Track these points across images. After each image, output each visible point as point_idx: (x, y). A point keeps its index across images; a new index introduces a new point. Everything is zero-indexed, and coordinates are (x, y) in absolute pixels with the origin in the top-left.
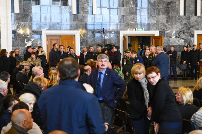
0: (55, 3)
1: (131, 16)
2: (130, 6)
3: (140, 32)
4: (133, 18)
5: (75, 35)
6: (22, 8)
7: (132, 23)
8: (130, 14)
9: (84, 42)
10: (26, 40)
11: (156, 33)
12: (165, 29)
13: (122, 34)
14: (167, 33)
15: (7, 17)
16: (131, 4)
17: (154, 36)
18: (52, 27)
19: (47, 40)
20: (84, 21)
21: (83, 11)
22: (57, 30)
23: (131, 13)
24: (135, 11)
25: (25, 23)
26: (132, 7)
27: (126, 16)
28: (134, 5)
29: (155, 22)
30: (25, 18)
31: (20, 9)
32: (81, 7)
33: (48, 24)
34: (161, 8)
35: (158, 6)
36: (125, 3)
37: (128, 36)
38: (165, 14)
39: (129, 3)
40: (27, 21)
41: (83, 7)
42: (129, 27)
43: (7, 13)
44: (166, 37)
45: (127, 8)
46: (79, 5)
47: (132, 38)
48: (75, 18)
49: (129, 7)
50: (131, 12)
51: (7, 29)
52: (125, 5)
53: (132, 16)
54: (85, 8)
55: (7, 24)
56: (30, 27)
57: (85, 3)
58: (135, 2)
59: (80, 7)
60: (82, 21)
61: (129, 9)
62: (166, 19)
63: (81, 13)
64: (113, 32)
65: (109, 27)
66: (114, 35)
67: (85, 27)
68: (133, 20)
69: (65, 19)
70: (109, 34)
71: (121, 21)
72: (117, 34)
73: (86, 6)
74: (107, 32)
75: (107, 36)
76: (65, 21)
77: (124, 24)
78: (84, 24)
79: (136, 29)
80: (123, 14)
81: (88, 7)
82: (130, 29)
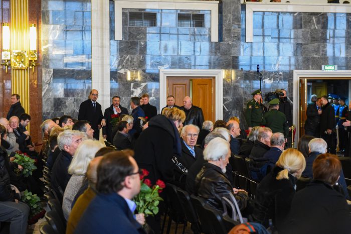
0: (183, 22)
1: (313, 45)
2: (313, 27)
3: (329, 71)
4: (318, 48)
5: (214, 77)
6: (127, 31)
7: (315, 56)
8: (312, 41)
9: (230, 89)
10: (132, 85)
13: (297, 75)
15: (102, 47)
16: (313, 24)
18: (175, 64)
19: (168, 85)
20: (231, 54)
21: (229, 36)
22: (185, 69)
23: (314, 40)
24: (320, 35)
25: (132, 56)
26: (315, 28)
27: (305, 44)
28: (319, 25)
30: (132, 49)
31: (124, 33)
32: (226, 30)
33: (170, 59)
36: (302, 23)
37: (308, 81)
39: (310, 22)
40: (135, 54)
41: (230, 30)
42: (311, 63)
43: (102, 39)
45: (307, 30)
46: (223, 26)
47: (315, 84)
48: (216, 48)
49: (310, 28)
50: (314, 38)
51: (103, 66)
52: (303, 26)
53: (316, 44)
54: (232, 31)
55: (102, 58)
56: (142, 63)
57: (233, 23)
58: (321, 20)
59: (224, 28)
60: (226, 53)
61: (310, 33)
63: (226, 39)
64: (281, 73)
65: (275, 65)
66: (282, 77)
67: (233, 64)
68: (317, 51)
69: (198, 49)
70: (275, 76)
71: (295, 54)
72: (289, 77)
73: (234, 28)
74: (270, 73)
75: (270, 79)
76: (197, 54)
77: (300, 58)
78: (230, 58)
79: (323, 66)
80: (300, 41)
81: (238, 29)
82: (312, 67)
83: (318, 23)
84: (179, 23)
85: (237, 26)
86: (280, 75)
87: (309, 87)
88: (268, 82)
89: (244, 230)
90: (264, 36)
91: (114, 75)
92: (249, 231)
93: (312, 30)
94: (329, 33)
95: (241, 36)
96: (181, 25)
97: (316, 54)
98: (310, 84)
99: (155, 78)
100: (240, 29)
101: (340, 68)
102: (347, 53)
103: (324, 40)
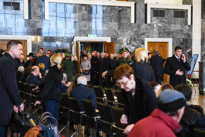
0: (7, 7)
1: (83, 22)
3: (92, 38)
4: (86, 24)
5: (26, 40)
7: (84, 29)
8: (82, 20)
9: (36, 47)
11: (108, 40)
12: (117, 36)
13: (75, 40)
14: (118, 40)
16: (83, 10)
17: (106, 43)
18: (2, 32)
20: (36, 26)
21: (35, 16)
22: (8, 35)
23: (83, 20)
24: (87, 17)
26: (84, 13)
27: (79, 22)
28: (86, 12)
29: (107, 29)
32: (33, 12)
34: (113, 16)
35: (110, 13)
37: (81, 43)
38: (117, 22)
39: (81, 9)
41: (35, 13)
42: (82, 33)
44: (118, 44)
45: (80, 14)
46: (31, 10)
47: (85, 44)
48: (28, 23)
49: (82, 13)
50: (83, 19)
52: (77, 11)
53: (85, 22)
54: (37, 13)
57: (37, 8)
58: (87, 8)
59: (32, 11)
61: (81, 16)
62: (117, 26)
63: (33, 18)
64: (65, 38)
65: (62, 33)
66: (66, 41)
67: (38, 32)
68: (85, 26)
69: (16, 24)
70: (62, 39)
71: (75, 27)
72: (70, 40)
74: (59, 38)
75: (59, 42)
76: (16, 26)
77: (77, 30)
78: (36, 29)
79: (89, 35)
80: (77, 20)
81: (40, 12)
82: (83, 35)
83: (86, 10)
84: (5, 7)
85: (39, 11)
86: (65, 39)
89: (36, 130)
90: (56, 16)
92: (39, 130)
93: (82, 14)
94: (93, 16)
95: (43, 17)
96: (6, 9)
97: (85, 28)
98: (82, 45)
100: (41, 12)
101: (98, 35)
102: (103, 27)
103: (90, 20)
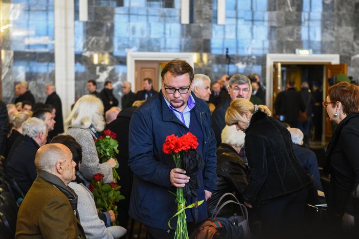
0: (152, 3)
1: (287, 28)
2: (287, 10)
3: (304, 55)
4: (293, 32)
6: (93, 11)
7: (289, 39)
8: (286, 24)
10: (98, 68)
11: (335, 59)
12: (351, 52)
13: (270, 60)
14: (355, 60)
15: (66, 28)
16: (288, 6)
17: (329, 66)
18: (142, 48)
19: (136, 69)
20: (202, 36)
21: (201, 18)
22: (154, 51)
23: (288, 22)
24: (295, 18)
25: (98, 38)
26: (290, 10)
27: (279, 27)
28: (293, 7)
29: (333, 39)
30: (98, 30)
31: (89, 13)
32: (197, 11)
33: (138, 41)
34: (344, 14)
35: (339, 10)
36: (277, 4)
37: (283, 66)
38: (352, 25)
39: (284, 4)
40: (100, 35)
41: (201, 11)
42: (284, 47)
43: (66, 19)
44: (353, 66)
45: (281, 12)
46: (194, 7)
47: (289, 68)
48: (187, 30)
49: (285, 11)
50: (288, 20)
51: (66, 47)
52: (277, 8)
53: (290, 27)
54: (204, 12)
55: (66, 40)
56: (109, 46)
57: (204, 4)
58: (296, 2)
59: (195, 10)
60: (197, 35)
61: (284, 16)
62: (353, 34)
63: (197, 21)
64: (254, 57)
65: (248, 49)
66: (255, 61)
67: (205, 47)
68: (291, 34)
69: (168, 32)
70: (247, 60)
71: (270, 37)
72: (262, 61)
73: (206, 9)
74: (243, 57)
75: (243, 63)
76: (167, 36)
77: (275, 42)
78: (201, 41)
79: (297, 50)
80: (274, 24)
81: (209, 10)
82: (286, 50)
83: (293, 5)
84: (148, 3)
85: (208, 8)
86: (253, 59)
87: (282, 72)
88: (241, 66)
89: (211, 226)
90: (237, 18)
91: (79, 58)
92: (216, 227)
93: (286, 13)
94: (305, 15)
95: (213, 19)
96: (150, 6)
97: (291, 38)
98: (284, 69)
99: (122, 61)
100: (212, 11)
101: (315, 52)
102: (322, 36)
103: (299, 23)
